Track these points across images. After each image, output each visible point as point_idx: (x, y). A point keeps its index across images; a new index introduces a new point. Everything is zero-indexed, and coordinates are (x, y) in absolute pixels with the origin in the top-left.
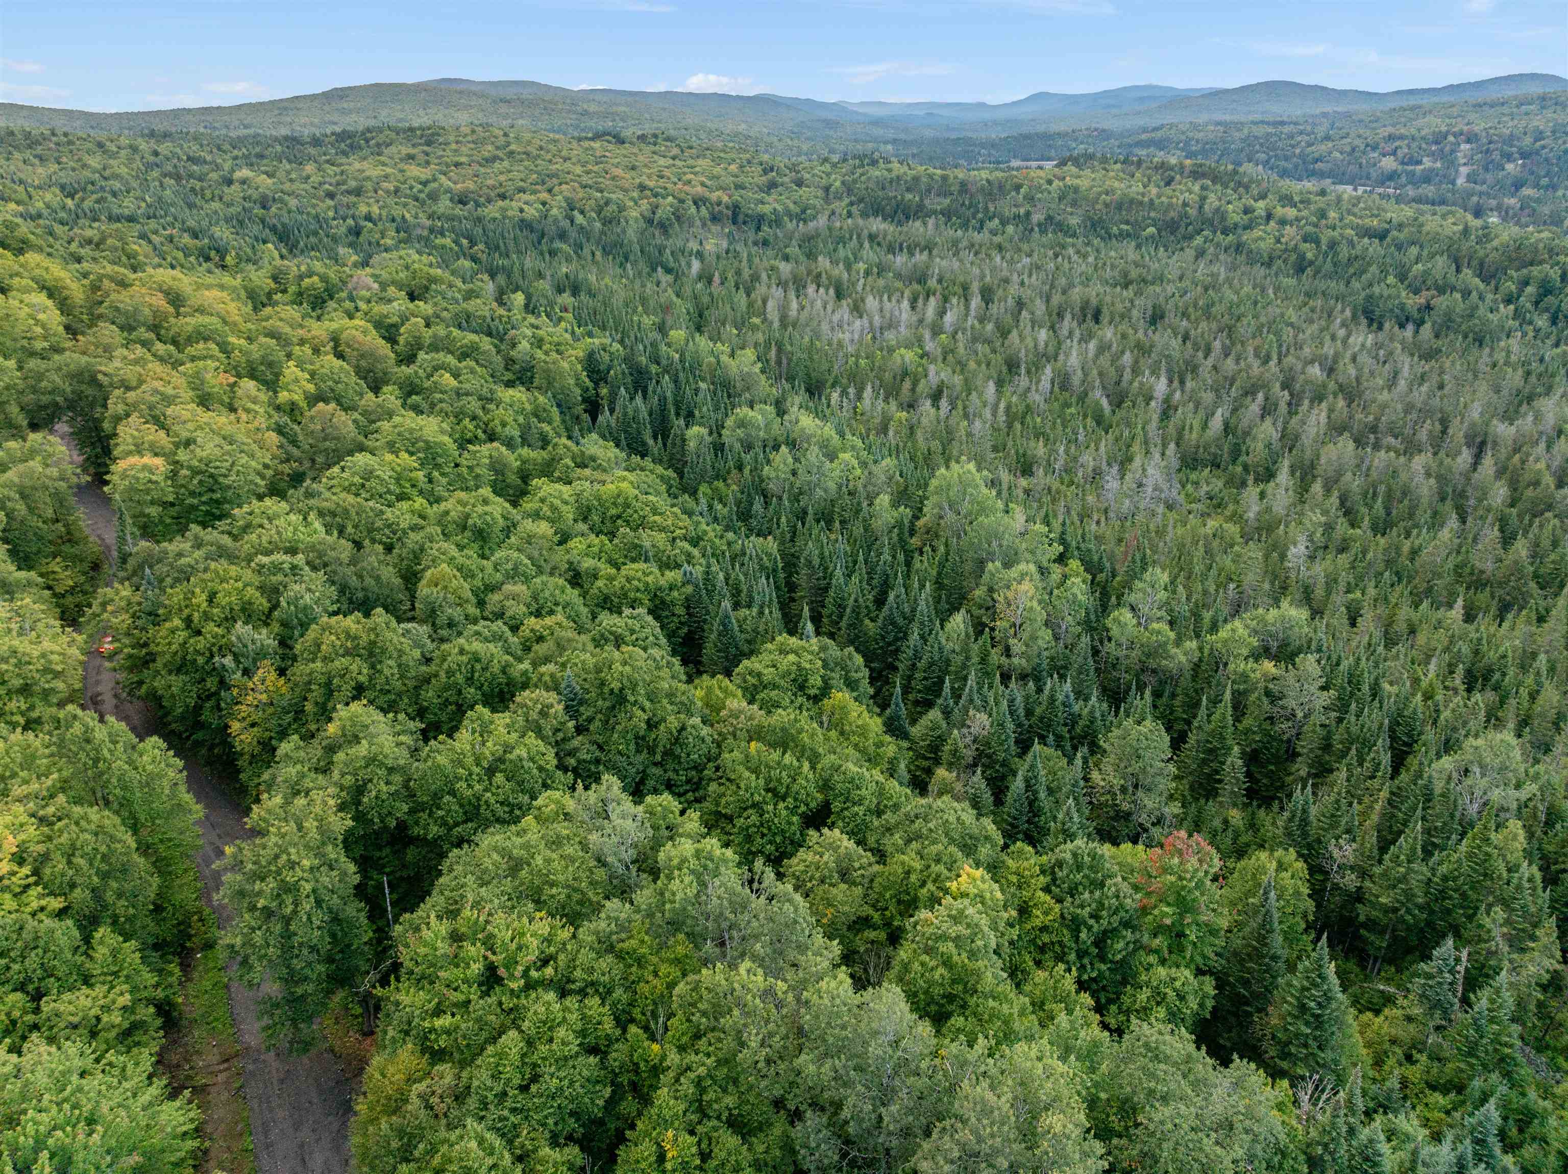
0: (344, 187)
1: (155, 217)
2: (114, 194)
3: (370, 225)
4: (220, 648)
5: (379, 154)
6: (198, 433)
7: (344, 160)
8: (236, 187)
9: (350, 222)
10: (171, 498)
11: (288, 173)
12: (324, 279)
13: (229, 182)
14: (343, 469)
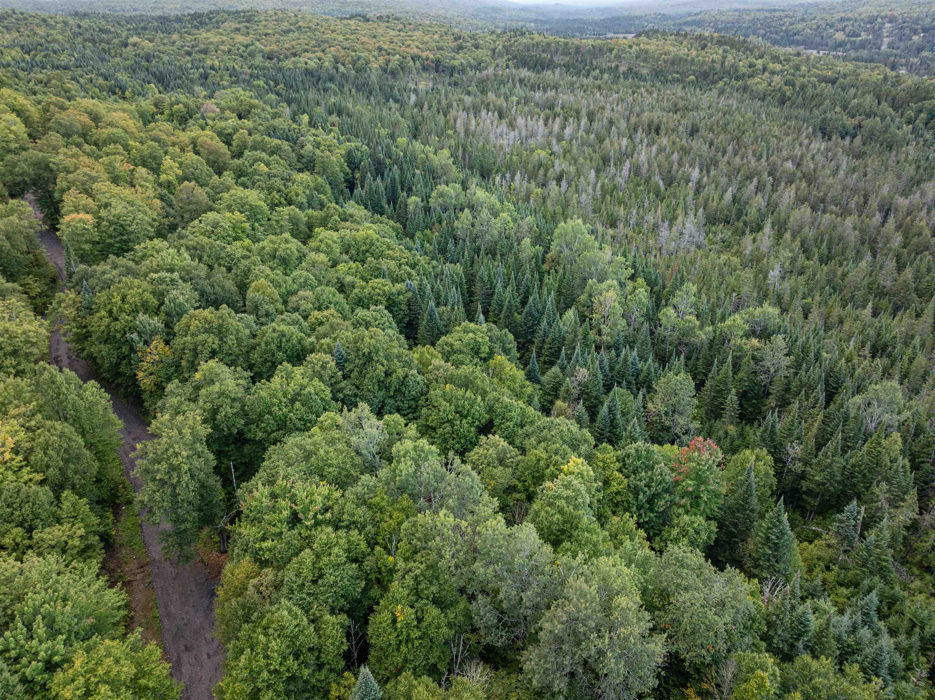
0: (197, 49)
1: (81, 67)
2: (55, 52)
3: (213, 72)
4: (130, 329)
5: (218, 28)
6: (112, 199)
7: (196, 31)
8: (129, 48)
9: (201, 70)
10: (97, 239)
11: (162, 39)
12: (186, 106)
13: (126, 45)
14: (200, 221)
